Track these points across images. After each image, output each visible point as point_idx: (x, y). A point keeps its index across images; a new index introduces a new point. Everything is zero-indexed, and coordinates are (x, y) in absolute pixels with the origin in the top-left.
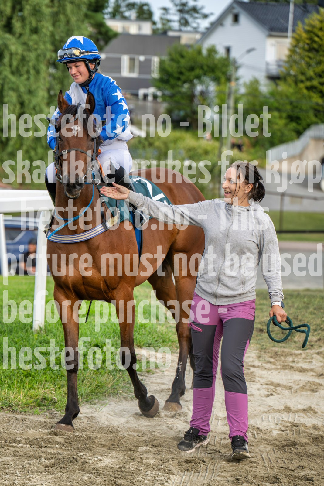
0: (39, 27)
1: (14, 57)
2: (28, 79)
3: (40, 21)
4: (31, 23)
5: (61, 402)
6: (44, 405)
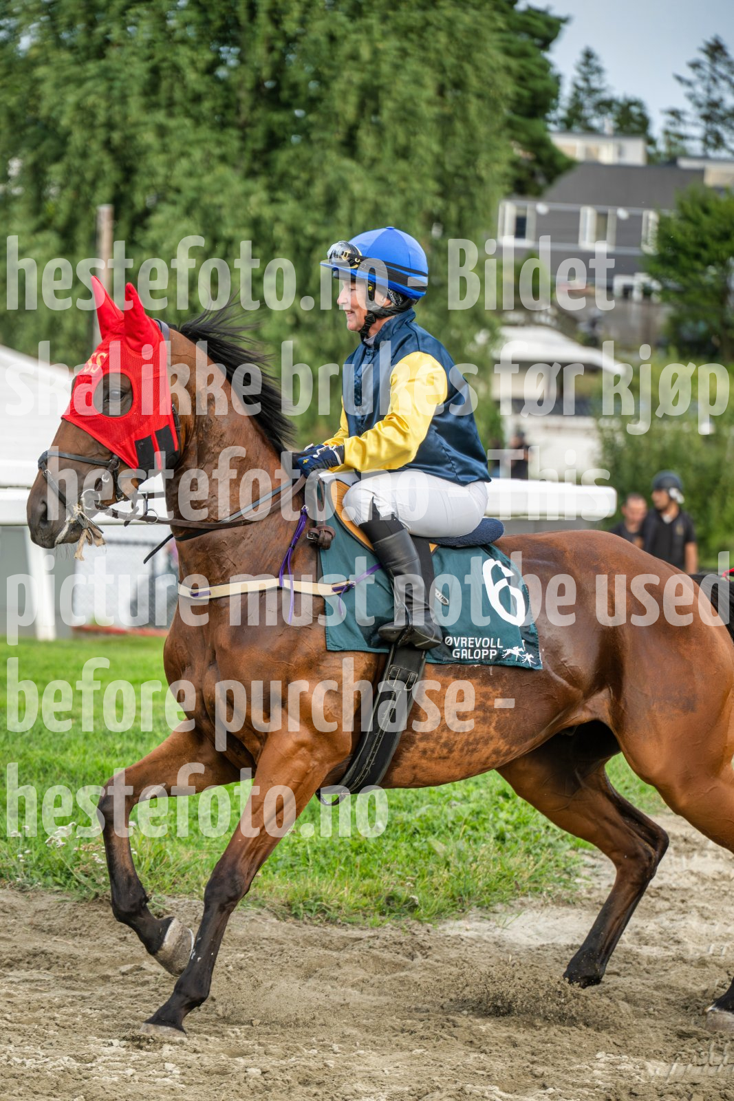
0: (412, 145)
1: (359, 206)
3: (415, 134)
4: (395, 138)
5: (425, 905)
6: (391, 911)
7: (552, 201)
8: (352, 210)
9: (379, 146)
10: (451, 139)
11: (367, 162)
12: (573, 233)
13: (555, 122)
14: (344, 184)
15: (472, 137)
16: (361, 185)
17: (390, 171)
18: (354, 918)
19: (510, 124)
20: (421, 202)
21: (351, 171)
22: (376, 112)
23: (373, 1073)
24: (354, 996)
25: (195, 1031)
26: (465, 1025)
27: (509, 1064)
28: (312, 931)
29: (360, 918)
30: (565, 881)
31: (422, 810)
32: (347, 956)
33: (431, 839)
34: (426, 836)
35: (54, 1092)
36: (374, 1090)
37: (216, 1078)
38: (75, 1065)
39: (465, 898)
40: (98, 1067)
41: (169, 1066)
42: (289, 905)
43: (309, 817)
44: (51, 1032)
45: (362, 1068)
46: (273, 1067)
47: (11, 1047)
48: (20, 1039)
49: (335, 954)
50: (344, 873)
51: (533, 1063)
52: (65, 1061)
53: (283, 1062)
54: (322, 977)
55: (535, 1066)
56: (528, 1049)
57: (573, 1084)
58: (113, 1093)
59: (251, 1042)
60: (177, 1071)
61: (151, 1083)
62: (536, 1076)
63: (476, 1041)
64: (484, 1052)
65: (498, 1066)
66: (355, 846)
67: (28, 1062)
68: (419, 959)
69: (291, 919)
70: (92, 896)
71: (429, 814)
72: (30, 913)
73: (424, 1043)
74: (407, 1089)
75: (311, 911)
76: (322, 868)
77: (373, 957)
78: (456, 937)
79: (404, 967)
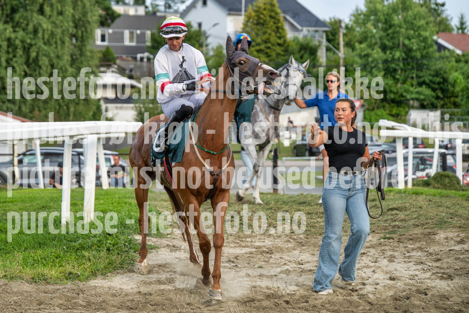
0: (63, 11)
1: (46, 32)
2: (56, 48)
3: (64, 6)
4: (57, 8)
5: (83, 275)
6: (70, 278)
7: (114, 28)
8: (43, 33)
9: (52, 10)
10: (76, 8)
11: (48, 16)
12: (122, 40)
13: (112, 1)
16: (46, 25)
17: (57, 19)
18: (57, 282)
19: (97, 2)
20: (68, 30)
21: (42, 20)
24: (58, 310)
28: (42, 287)
29: (59, 282)
30: (132, 263)
31: (80, 241)
32: (55, 295)
33: (83, 252)
34: (81, 250)
39: (97, 272)
42: (33, 279)
43: (39, 246)
49: (50, 295)
50: (52, 265)
54: (46, 304)
66: (56, 255)
68: (81, 295)
69: (34, 283)
71: (82, 243)
75: (41, 280)
76: (44, 264)
77: (64, 295)
78: (94, 286)
79: (76, 299)
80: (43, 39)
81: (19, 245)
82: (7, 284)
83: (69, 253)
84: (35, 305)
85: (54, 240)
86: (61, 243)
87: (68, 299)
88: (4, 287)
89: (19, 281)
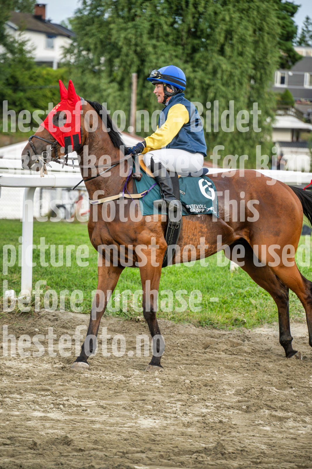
0: (244, 51)
1: (224, 73)
2: (234, 89)
3: (245, 47)
4: (238, 48)
5: (248, 322)
6: (236, 325)
7: (294, 71)
8: (222, 74)
9: (232, 52)
10: (258, 49)
11: (228, 57)
12: (302, 82)
13: (295, 43)
14: (219, 65)
15: (265, 48)
16: (225, 65)
17: (236, 60)
18: (223, 327)
19: (279, 43)
20: (247, 71)
21: (222, 60)
22: (231, 39)
23: (230, 382)
24: (223, 355)
25: (166, 367)
26: (263, 365)
27: (279, 379)
28: (208, 331)
29: (225, 327)
30: (299, 314)
31: (247, 289)
32: (221, 340)
33: (251, 299)
34: (249, 298)
35: (116, 388)
36: (230, 388)
37: (174, 384)
38: (124, 379)
39: (263, 320)
40: (132, 379)
41: (157, 379)
42: (200, 322)
43: (207, 291)
44: (115, 367)
45: (226, 380)
46: (194, 380)
47: (101, 372)
48: (104, 369)
49: (216, 340)
50: (219, 311)
51: (287, 379)
52: (120, 377)
53: (198, 378)
54: (212, 348)
55: (288, 380)
56: (285, 374)
57: (302, 387)
58: (137, 389)
59: (186, 371)
60: (160, 381)
61: (151, 385)
62: (288, 384)
63: (267, 371)
64: (270, 375)
65: (275, 380)
66: (223, 301)
67: (107, 378)
68: (246, 342)
69: (200, 327)
70: (130, 319)
71: (250, 290)
72: (108, 325)
73: (248, 372)
74: (242, 388)
75: (207, 324)
76: (211, 309)
77: (230, 341)
78: (260, 334)
79: (241, 345)
80: (222, 79)
81: (188, 288)
82: (173, 326)
83: (236, 300)
84: (201, 349)
85: (222, 286)
86: (229, 289)
87: (233, 345)
88: (172, 329)
89: (186, 324)
